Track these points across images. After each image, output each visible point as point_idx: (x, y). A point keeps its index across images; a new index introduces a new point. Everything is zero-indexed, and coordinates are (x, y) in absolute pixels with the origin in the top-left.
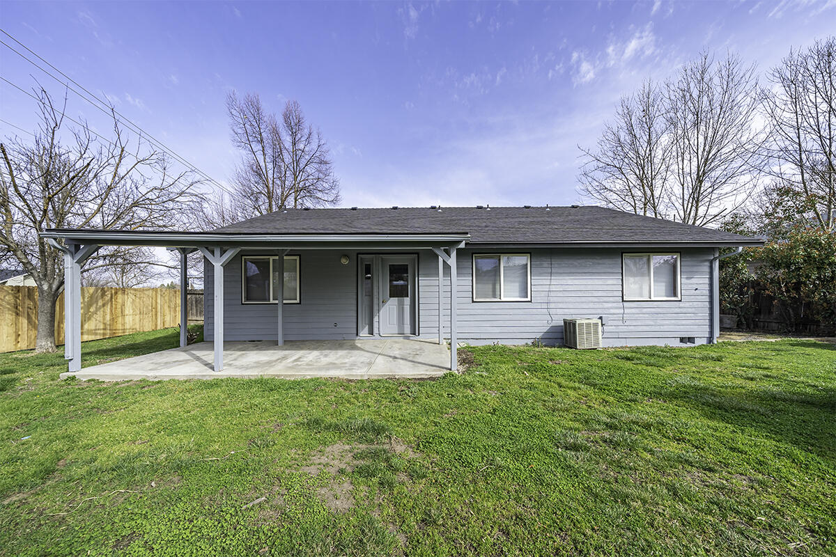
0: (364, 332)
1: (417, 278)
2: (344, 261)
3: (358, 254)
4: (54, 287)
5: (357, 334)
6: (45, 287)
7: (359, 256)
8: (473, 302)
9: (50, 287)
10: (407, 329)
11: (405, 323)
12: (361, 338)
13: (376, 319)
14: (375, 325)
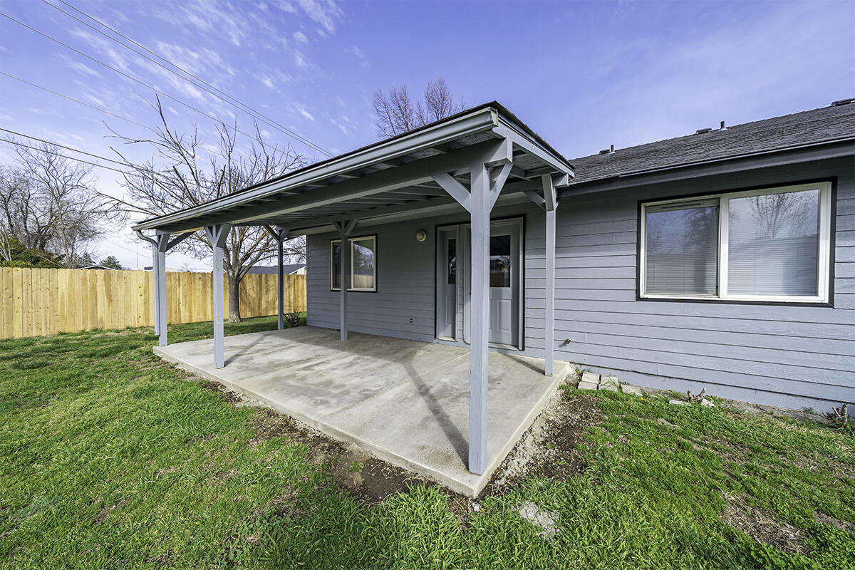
0: (444, 335)
1: (521, 256)
2: (422, 238)
3: (436, 226)
4: (236, 274)
5: (435, 337)
6: (231, 274)
7: (438, 228)
8: (638, 298)
9: (233, 274)
10: (507, 337)
11: (503, 326)
12: (441, 342)
13: (459, 317)
14: (458, 325)
